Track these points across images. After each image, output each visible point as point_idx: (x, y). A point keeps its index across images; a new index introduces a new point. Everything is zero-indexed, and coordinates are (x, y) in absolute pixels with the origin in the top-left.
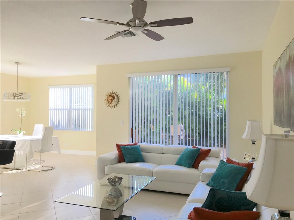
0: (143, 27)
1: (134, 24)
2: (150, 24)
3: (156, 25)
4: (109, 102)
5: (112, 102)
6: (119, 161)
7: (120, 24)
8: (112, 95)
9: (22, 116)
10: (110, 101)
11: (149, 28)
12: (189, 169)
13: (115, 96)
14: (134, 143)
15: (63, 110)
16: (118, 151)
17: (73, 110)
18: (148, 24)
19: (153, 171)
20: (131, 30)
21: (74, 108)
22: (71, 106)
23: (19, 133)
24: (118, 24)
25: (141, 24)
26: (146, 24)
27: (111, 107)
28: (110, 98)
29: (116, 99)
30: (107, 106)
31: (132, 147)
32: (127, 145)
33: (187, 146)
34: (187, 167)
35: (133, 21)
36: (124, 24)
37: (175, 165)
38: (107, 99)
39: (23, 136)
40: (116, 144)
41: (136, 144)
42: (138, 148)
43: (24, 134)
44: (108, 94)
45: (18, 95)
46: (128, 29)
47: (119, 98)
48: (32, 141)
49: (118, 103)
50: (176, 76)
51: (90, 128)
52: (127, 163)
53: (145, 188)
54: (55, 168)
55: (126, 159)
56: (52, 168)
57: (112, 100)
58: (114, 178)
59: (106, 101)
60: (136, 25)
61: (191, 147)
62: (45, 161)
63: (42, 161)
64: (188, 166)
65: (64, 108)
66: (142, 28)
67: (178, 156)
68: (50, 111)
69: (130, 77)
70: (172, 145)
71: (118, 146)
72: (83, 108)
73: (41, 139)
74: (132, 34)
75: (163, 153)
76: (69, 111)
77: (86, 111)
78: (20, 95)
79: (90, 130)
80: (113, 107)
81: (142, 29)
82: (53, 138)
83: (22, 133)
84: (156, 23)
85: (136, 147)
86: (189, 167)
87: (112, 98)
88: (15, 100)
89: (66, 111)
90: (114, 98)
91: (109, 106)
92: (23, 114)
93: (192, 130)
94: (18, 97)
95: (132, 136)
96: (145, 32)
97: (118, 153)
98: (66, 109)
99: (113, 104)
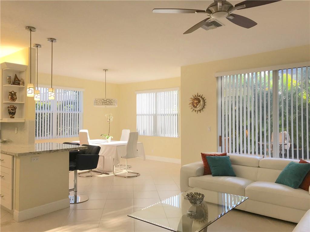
0: (227, 11)
1: (215, 10)
2: (236, 6)
3: (245, 6)
4: (194, 106)
5: (198, 106)
6: (204, 173)
7: (198, 11)
8: (197, 98)
9: (110, 121)
10: (196, 105)
11: (235, 12)
12: (296, 190)
13: (201, 99)
14: (223, 152)
15: (149, 115)
16: (204, 162)
17: (159, 115)
18: (234, 6)
19: (246, 189)
20: (213, 18)
21: (160, 113)
22: (156, 111)
23: (107, 138)
24: (196, 12)
25: (225, 8)
26: (231, 7)
27: (196, 112)
28: (196, 102)
29: (202, 102)
30: (193, 111)
31: (220, 158)
32: (215, 155)
33: (293, 160)
34: (292, 187)
35: (215, 5)
36: (204, 11)
37: (275, 182)
38: (192, 103)
39: (111, 141)
40: (201, 153)
41: (225, 154)
42: (228, 159)
43: (112, 140)
44: (193, 98)
45: (106, 102)
46: (209, 17)
47: (205, 101)
48: (118, 146)
49: (204, 107)
50: (275, 72)
51: (175, 134)
52: (214, 176)
53: (237, 208)
54: (140, 175)
55: (212, 171)
56: (138, 175)
57: (197, 104)
58: (194, 194)
59: (190, 105)
60: (218, 10)
61: (297, 161)
62: (131, 167)
63: (129, 167)
64: (293, 185)
65: (151, 113)
66: (227, 13)
67: (279, 172)
68: (137, 116)
69: (218, 77)
70: (272, 157)
71: (204, 156)
72: (169, 113)
73: (126, 144)
74: (216, 24)
75: (259, 167)
76: (155, 116)
77: (172, 116)
78: (108, 101)
79: (175, 136)
80: (199, 112)
81: (227, 15)
82: (138, 143)
83: (110, 138)
84: (244, 4)
85: (225, 158)
86: (295, 187)
87: (197, 101)
88: (104, 106)
89: (152, 116)
90: (199, 102)
91: (194, 111)
92: (110, 119)
93: (300, 138)
94: (106, 103)
95: (221, 145)
96: (231, 18)
97: (203, 163)
98: (152, 115)
99: (199, 107)
